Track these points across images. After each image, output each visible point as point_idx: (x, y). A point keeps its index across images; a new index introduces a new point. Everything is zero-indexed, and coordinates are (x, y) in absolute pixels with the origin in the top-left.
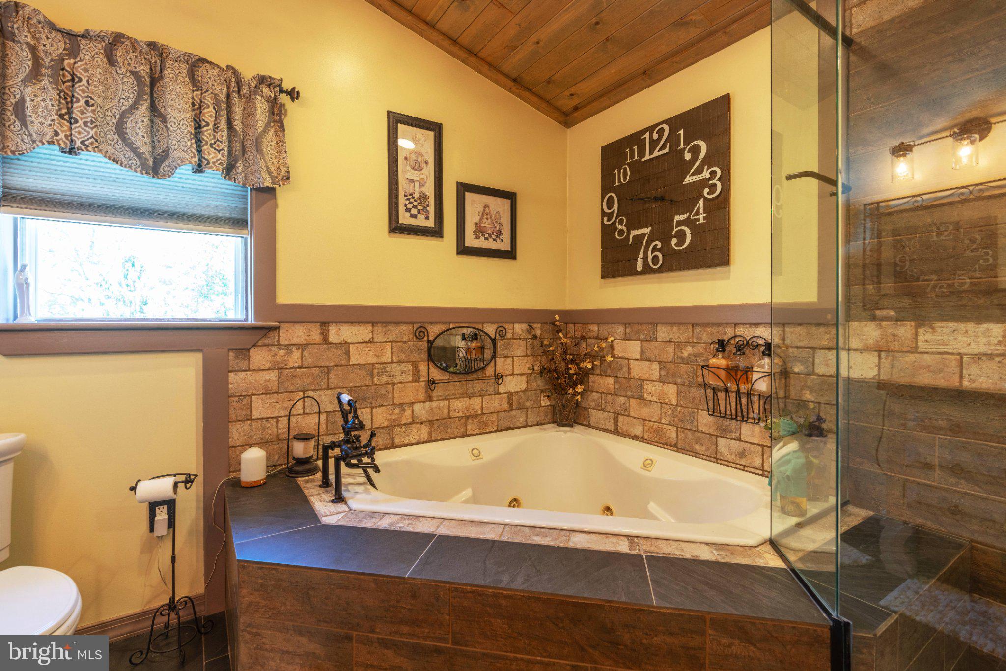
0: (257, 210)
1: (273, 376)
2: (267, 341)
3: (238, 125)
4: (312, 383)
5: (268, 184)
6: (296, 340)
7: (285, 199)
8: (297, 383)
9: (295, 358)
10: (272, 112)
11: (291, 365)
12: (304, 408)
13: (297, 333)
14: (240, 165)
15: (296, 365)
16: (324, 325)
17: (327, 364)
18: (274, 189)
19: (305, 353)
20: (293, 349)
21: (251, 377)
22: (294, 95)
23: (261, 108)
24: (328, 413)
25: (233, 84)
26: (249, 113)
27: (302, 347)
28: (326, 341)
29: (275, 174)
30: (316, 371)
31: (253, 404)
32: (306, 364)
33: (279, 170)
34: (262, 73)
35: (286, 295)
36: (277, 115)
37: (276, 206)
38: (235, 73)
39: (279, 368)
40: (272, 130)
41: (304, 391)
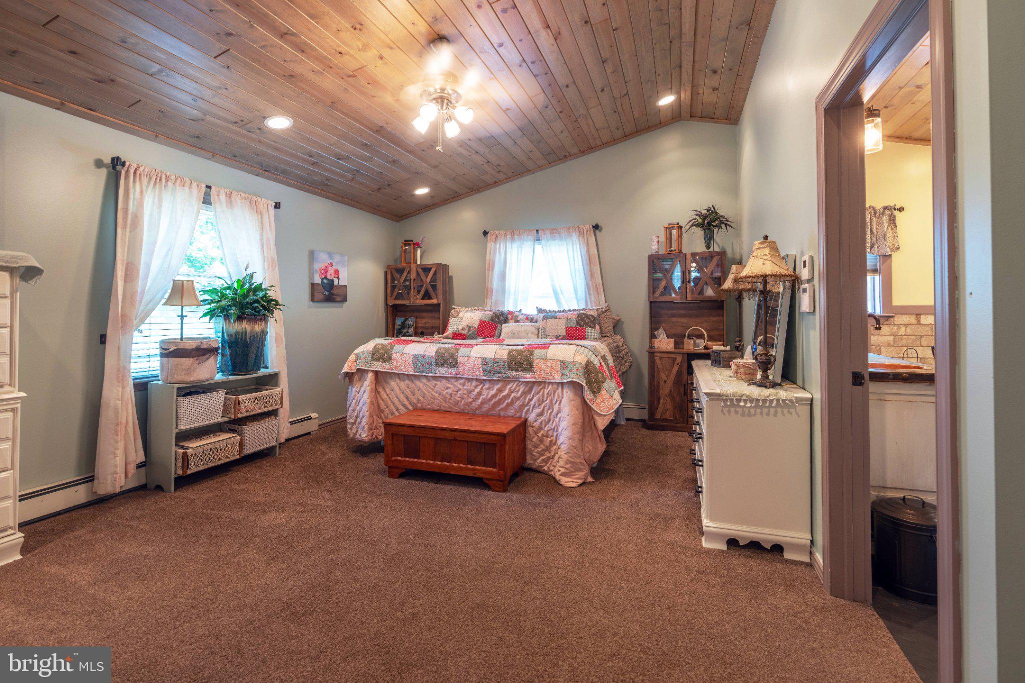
0: (883, 263)
1: (892, 338)
2: (888, 323)
3: (874, 230)
4: (911, 343)
5: (890, 253)
6: (903, 323)
7: (896, 258)
8: (904, 342)
9: (902, 330)
10: (890, 220)
11: (900, 334)
12: (907, 354)
13: (905, 319)
14: (876, 247)
15: (903, 334)
16: (918, 315)
17: (920, 334)
18: (891, 255)
19: (907, 328)
20: (902, 326)
21: (882, 339)
22: (901, 209)
23: (886, 219)
24: (921, 358)
25: (873, 213)
26: (880, 223)
27: (906, 325)
28: (919, 323)
29: (892, 247)
30: (914, 337)
31: (882, 350)
32: (908, 334)
33: (893, 245)
34: (886, 205)
35: (897, 301)
36: (893, 221)
37: (891, 262)
38: (873, 208)
39: (894, 335)
40: (890, 228)
41: (907, 347)
